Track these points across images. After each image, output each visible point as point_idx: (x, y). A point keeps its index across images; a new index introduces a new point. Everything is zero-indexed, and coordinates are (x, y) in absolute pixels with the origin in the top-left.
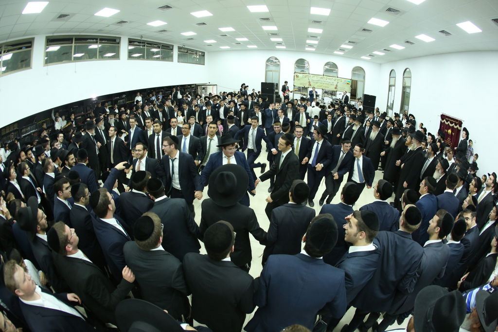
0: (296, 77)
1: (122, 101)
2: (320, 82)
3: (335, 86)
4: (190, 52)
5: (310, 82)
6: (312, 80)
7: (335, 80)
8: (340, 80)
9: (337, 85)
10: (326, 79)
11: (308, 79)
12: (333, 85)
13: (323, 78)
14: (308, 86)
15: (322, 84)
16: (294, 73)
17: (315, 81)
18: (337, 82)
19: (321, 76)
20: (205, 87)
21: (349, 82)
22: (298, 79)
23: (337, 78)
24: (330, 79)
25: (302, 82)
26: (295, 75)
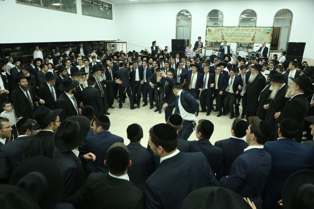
0: (208, 31)
1: (16, 53)
2: (235, 35)
3: (252, 38)
4: (95, 3)
5: (223, 36)
6: (226, 33)
7: (252, 30)
8: (258, 29)
9: (254, 37)
10: (242, 30)
11: (222, 33)
12: (250, 36)
13: (239, 30)
14: (221, 41)
15: (237, 37)
16: (206, 27)
17: (229, 35)
18: (255, 32)
19: (236, 28)
20: (115, 44)
21: (269, 30)
22: (210, 33)
23: (255, 28)
24: (247, 30)
25: (215, 36)
26: (207, 30)
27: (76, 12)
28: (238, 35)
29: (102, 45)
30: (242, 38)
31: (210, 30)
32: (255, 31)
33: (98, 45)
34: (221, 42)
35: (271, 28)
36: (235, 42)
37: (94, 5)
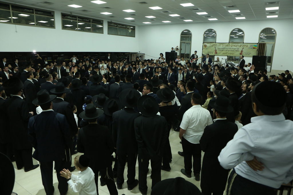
0: (204, 47)
1: (61, 58)
2: (225, 49)
3: (240, 52)
4: (119, 26)
5: (216, 51)
6: (218, 48)
7: (240, 46)
8: (245, 45)
9: (242, 51)
10: (232, 46)
11: (215, 48)
12: (238, 51)
13: (229, 46)
15: (227, 51)
16: (203, 43)
17: (221, 49)
19: (227, 44)
20: (142, 55)
21: (255, 46)
22: (207, 48)
23: (243, 44)
24: (236, 46)
25: (210, 50)
26: (204, 45)
27: (103, 33)
28: (228, 49)
29: (127, 55)
30: (232, 52)
32: (243, 47)
33: (123, 55)
34: (215, 55)
35: (257, 44)
36: (226, 56)
37: (119, 27)
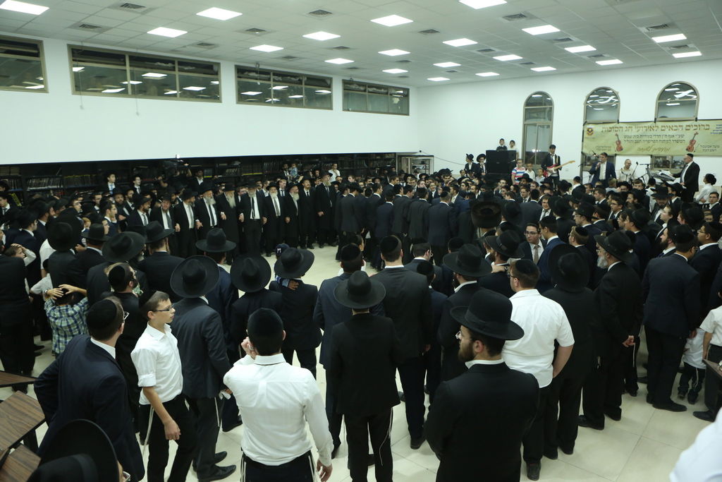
0: (587, 133)
1: (233, 170)
2: (645, 138)
3: (688, 144)
4: (371, 90)
5: (619, 142)
6: (625, 136)
7: (688, 128)
8: (704, 126)
9: (692, 142)
10: (663, 128)
11: (617, 135)
12: (681, 141)
13: (655, 129)
14: (615, 153)
15: (651, 143)
16: (584, 125)
17: (632, 139)
18: (695, 132)
19: (649, 124)
20: (426, 160)
22: (593, 136)
23: (695, 123)
24: (674, 128)
25: (601, 142)
26: (586, 130)
27: (331, 108)
28: (654, 138)
29: (390, 159)
30: (663, 146)
31: (590, 130)
32: (695, 130)
33: (380, 160)
34: (616, 155)
36: (648, 155)
37: (369, 92)
